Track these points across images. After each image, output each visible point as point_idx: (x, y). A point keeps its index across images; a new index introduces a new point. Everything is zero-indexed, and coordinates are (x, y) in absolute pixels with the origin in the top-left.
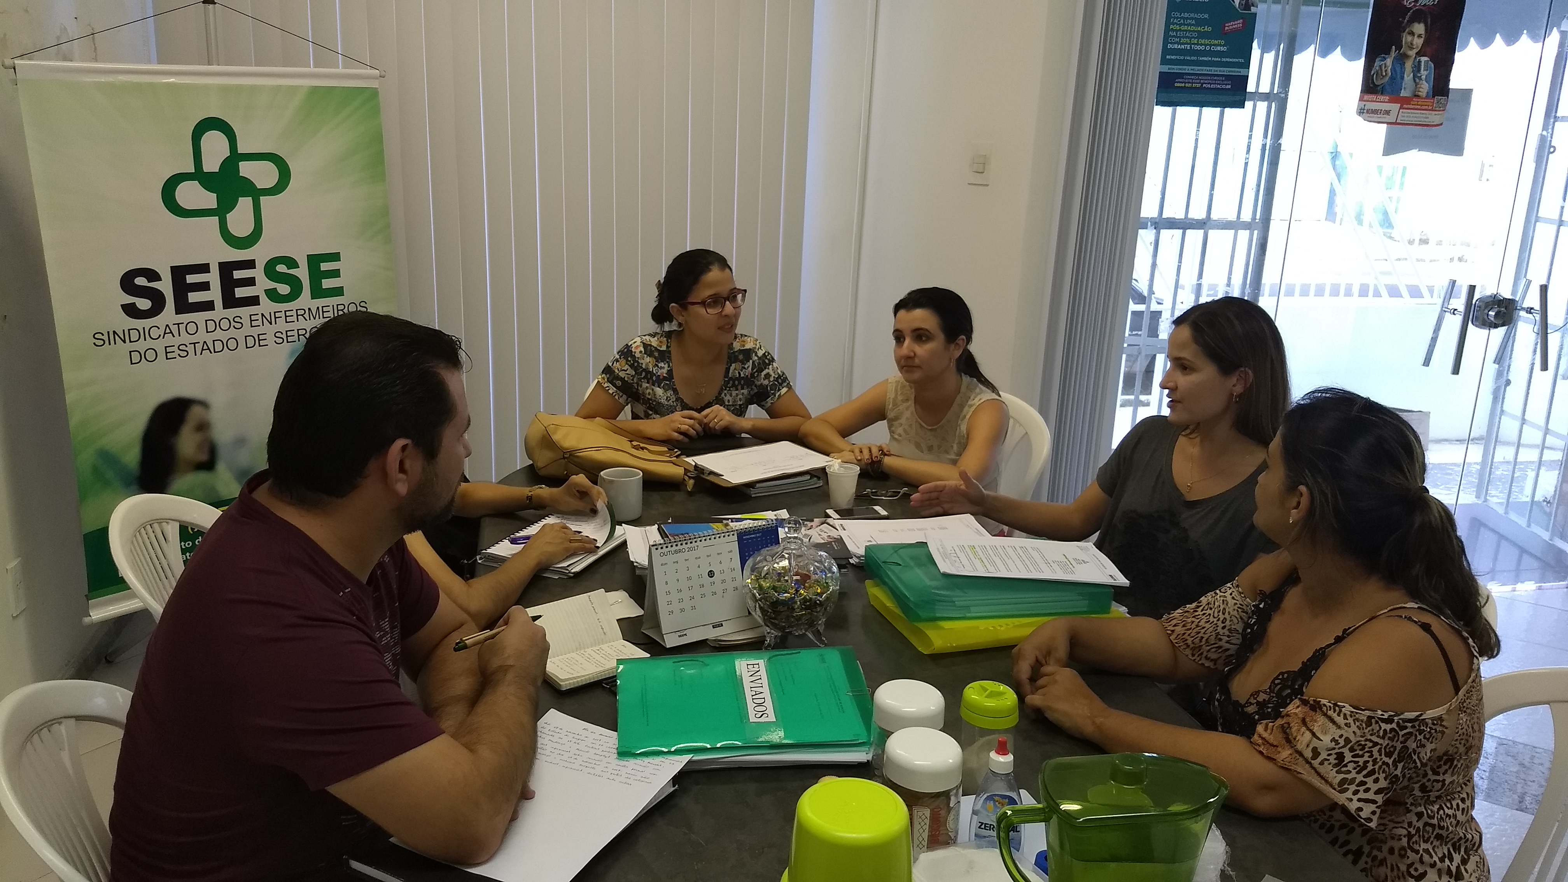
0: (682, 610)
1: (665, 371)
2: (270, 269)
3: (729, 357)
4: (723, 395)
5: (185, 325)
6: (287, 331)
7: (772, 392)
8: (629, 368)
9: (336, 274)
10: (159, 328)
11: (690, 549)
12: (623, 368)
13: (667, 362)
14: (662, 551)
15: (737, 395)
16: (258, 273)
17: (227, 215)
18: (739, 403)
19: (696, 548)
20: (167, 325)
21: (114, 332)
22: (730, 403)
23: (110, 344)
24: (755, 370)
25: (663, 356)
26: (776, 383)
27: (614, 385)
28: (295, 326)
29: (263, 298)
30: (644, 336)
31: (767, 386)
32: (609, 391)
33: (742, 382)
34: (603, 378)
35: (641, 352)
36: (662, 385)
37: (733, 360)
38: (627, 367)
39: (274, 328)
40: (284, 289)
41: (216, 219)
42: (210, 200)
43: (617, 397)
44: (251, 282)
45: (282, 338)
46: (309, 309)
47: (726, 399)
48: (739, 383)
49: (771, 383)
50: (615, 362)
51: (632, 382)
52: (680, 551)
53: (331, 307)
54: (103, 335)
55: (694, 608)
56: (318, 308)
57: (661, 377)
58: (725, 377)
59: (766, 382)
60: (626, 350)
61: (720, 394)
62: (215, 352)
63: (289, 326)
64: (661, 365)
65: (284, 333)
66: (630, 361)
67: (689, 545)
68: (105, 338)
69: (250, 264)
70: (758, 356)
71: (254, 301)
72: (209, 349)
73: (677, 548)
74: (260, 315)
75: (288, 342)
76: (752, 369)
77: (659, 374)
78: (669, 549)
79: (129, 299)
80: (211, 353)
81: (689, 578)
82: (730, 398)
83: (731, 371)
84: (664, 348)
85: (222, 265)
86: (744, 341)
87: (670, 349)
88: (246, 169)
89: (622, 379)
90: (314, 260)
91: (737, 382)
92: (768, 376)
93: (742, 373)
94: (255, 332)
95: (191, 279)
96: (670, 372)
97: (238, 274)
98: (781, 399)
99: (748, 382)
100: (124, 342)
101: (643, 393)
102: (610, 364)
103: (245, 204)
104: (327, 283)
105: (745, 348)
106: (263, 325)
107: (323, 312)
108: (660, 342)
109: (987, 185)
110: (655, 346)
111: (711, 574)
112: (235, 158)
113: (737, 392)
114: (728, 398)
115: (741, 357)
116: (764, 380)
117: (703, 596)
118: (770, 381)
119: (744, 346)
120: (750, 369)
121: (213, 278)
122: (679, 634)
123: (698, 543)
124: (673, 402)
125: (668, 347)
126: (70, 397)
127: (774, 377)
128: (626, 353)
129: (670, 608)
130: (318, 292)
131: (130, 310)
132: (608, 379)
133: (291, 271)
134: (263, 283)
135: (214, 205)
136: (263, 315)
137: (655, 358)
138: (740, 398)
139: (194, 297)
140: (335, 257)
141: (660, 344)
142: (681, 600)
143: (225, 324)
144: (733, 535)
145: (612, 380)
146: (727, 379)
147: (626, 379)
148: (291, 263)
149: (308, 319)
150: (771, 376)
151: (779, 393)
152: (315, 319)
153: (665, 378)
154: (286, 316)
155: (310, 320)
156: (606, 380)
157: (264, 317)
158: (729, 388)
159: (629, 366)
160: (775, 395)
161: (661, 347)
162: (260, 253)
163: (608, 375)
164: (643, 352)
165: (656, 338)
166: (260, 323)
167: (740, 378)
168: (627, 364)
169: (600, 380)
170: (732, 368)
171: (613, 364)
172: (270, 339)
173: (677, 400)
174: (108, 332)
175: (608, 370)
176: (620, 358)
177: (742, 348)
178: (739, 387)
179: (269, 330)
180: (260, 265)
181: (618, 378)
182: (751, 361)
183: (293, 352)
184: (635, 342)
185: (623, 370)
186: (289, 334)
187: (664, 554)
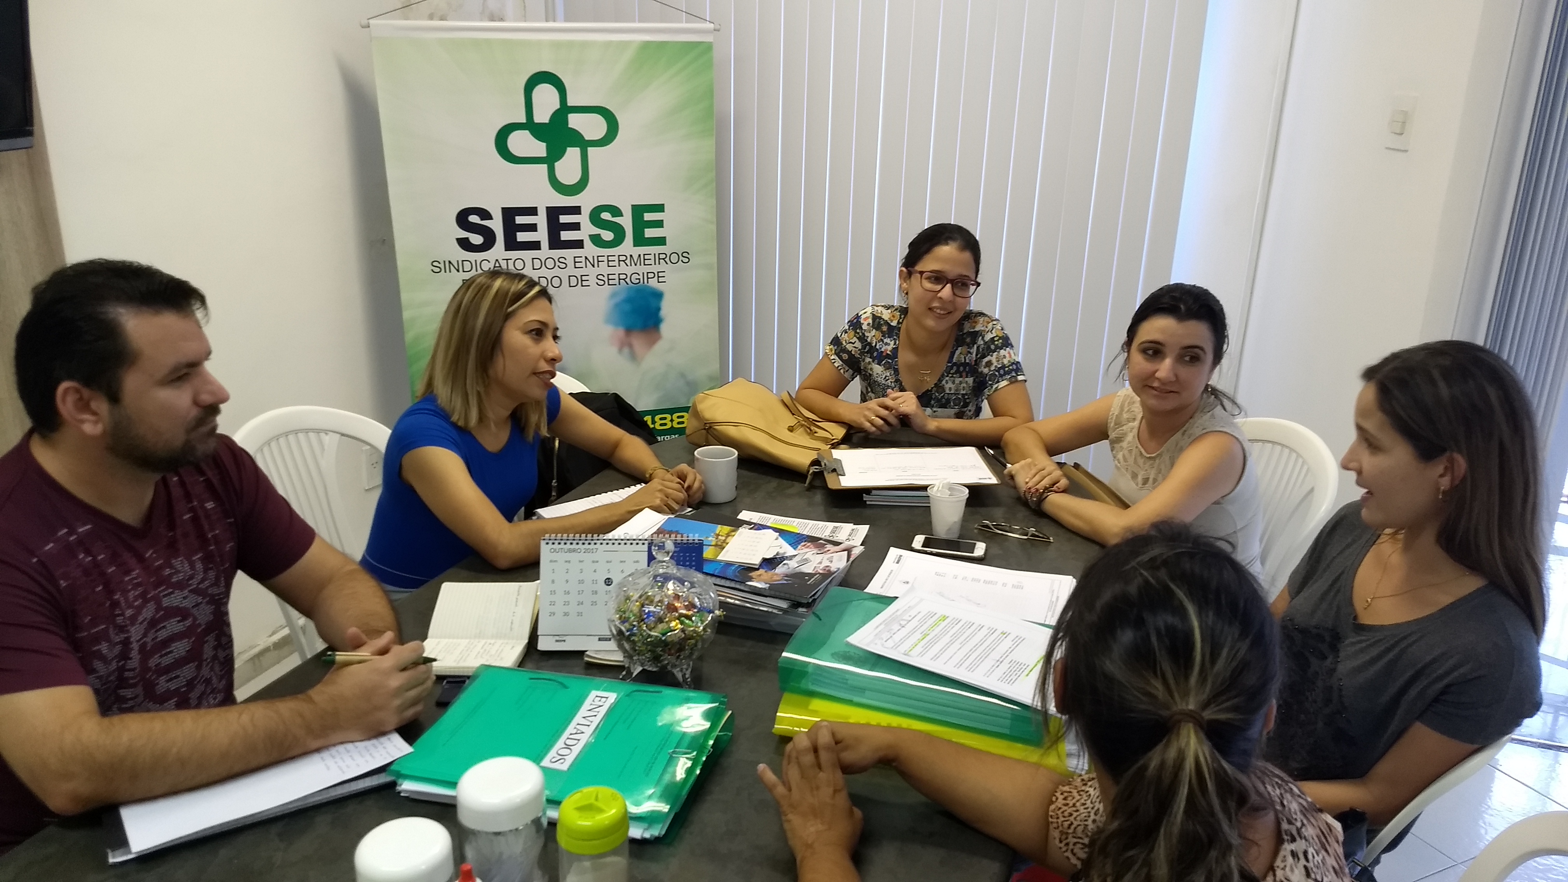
0: (566, 614)
1: (890, 348)
2: (595, 216)
3: (957, 340)
4: (944, 382)
5: (513, 261)
6: (608, 275)
7: (990, 383)
8: (857, 341)
9: (659, 224)
10: (489, 262)
11: (586, 551)
12: (851, 341)
13: (894, 339)
14: (553, 546)
16: (583, 219)
17: (556, 164)
18: (962, 392)
19: (595, 550)
20: (497, 260)
21: (450, 262)
22: (952, 392)
23: (445, 272)
25: (892, 331)
26: (997, 373)
27: (840, 358)
28: (617, 270)
29: (588, 243)
30: (877, 306)
31: (987, 374)
32: (835, 364)
33: (967, 369)
34: (831, 350)
35: (868, 324)
36: (883, 362)
38: (855, 339)
39: (597, 270)
40: (608, 236)
41: (545, 166)
42: (539, 149)
43: (842, 371)
44: (576, 227)
45: (604, 280)
46: (631, 256)
47: (947, 386)
48: (965, 369)
49: (991, 373)
50: (844, 333)
51: (859, 356)
52: (574, 551)
53: (653, 255)
54: (440, 263)
55: (580, 614)
56: (640, 255)
57: (884, 354)
58: (949, 362)
59: (986, 371)
60: (855, 321)
61: (940, 380)
63: (611, 270)
64: (887, 340)
65: (606, 276)
66: (858, 333)
67: (586, 546)
68: (442, 266)
69: (576, 210)
70: (984, 341)
71: (579, 244)
73: (572, 547)
74: (584, 258)
76: (977, 355)
77: (883, 350)
78: (562, 546)
79: (464, 234)
81: (581, 582)
82: (952, 386)
83: (956, 356)
84: (894, 323)
85: (549, 209)
86: (975, 322)
87: (900, 326)
88: (575, 121)
89: (849, 352)
90: (638, 211)
91: (961, 369)
92: (989, 364)
93: (967, 358)
94: (578, 273)
95: (520, 220)
96: (895, 350)
97: (564, 219)
98: (997, 393)
99: (973, 369)
100: (458, 271)
101: (865, 368)
102: (839, 335)
103: (573, 154)
104: (649, 233)
105: (975, 330)
106: (586, 267)
107: (644, 259)
108: (893, 316)
109: (1406, 151)
110: (886, 319)
111: (608, 582)
112: (564, 110)
113: (961, 379)
114: (950, 385)
115: (969, 340)
116: (985, 368)
117: (594, 603)
118: (990, 371)
119: (974, 327)
120: (974, 354)
121: (541, 220)
122: (557, 638)
123: (598, 546)
124: (891, 382)
125: (899, 323)
126: (406, 315)
127: (996, 366)
128: (855, 324)
129: (553, 609)
130: (640, 240)
131: (464, 244)
132: (835, 350)
133: (615, 219)
134: (587, 229)
135: (544, 154)
136: (586, 258)
137: (882, 332)
138: (964, 387)
139: (522, 237)
140: (660, 208)
141: (892, 318)
142: (566, 603)
143: (550, 263)
144: (643, 544)
145: (839, 353)
146: (950, 364)
147: (853, 353)
148: (616, 211)
149: (629, 264)
150: (992, 364)
151: (996, 385)
152: (636, 265)
153: (888, 356)
154: (608, 261)
155: (631, 265)
156: (834, 352)
157: (587, 260)
158: (953, 374)
159: (857, 338)
160: (992, 387)
161: (892, 321)
162: (586, 201)
163: (836, 347)
164: (871, 325)
165: (889, 311)
166: (583, 265)
167: (965, 364)
168: (855, 336)
169: (827, 351)
170: (958, 352)
171: (841, 335)
172: (592, 280)
173: (896, 381)
174: (445, 261)
175: (836, 341)
176: (849, 329)
177: (972, 330)
179: (592, 272)
180: (586, 211)
181: (844, 350)
182: (975, 346)
183: (613, 295)
184: (865, 313)
185: (851, 343)
186: (610, 277)
187: (555, 550)
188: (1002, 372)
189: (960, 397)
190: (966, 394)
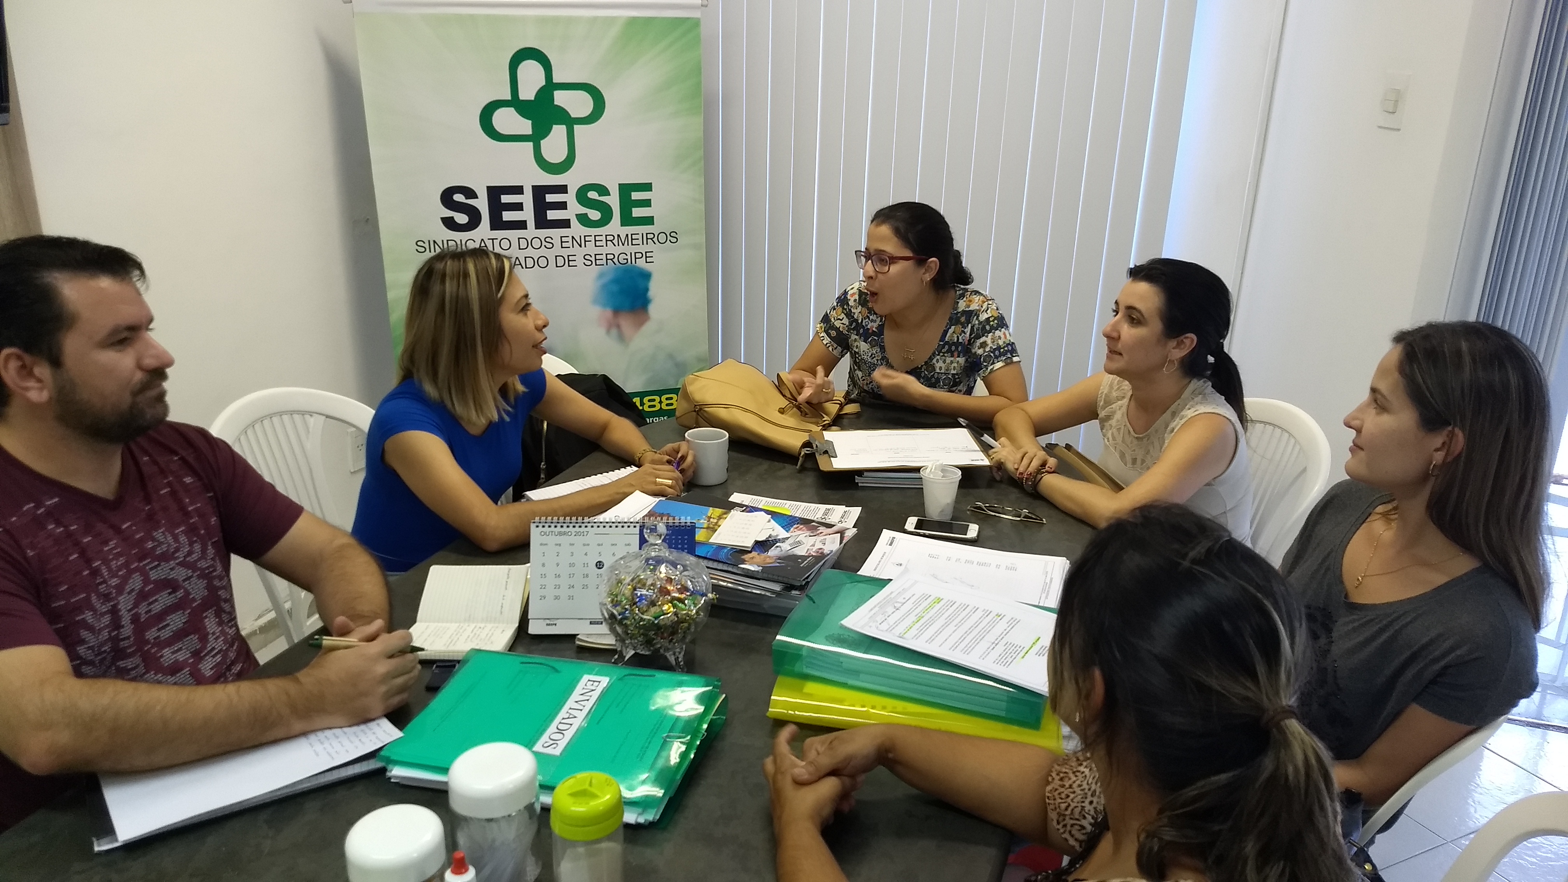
0: (557, 598)
1: (875, 325)
2: (582, 195)
3: (951, 319)
4: (934, 361)
5: (499, 241)
6: (595, 255)
7: (985, 364)
8: (845, 317)
9: (647, 203)
11: (577, 534)
12: (839, 317)
14: (543, 529)
15: (952, 362)
16: (570, 198)
17: (542, 142)
18: (953, 372)
19: (585, 533)
20: (482, 240)
21: (435, 242)
22: (943, 371)
24: (972, 336)
26: (992, 355)
27: (829, 335)
28: (604, 250)
29: (574, 222)
31: (981, 355)
32: (824, 341)
33: (960, 348)
34: (821, 328)
35: (855, 300)
36: (869, 339)
37: (953, 321)
38: (843, 315)
39: (583, 251)
40: (594, 215)
41: (530, 144)
42: (525, 126)
43: (830, 349)
44: (563, 206)
45: (591, 260)
46: (619, 236)
47: (938, 365)
48: (957, 348)
49: (986, 354)
50: (832, 310)
51: (846, 333)
52: (565, 533)
53: (641, 235)
54: (424, 243)
55: (571, 598)
56: (627, 235)
57: (870, 331)
58: (940, 341)
59: (980, 352)
60: (843, 297)
61: (931, 359)
62: (526, 268)
63: (598, 250)
64: (873, 317)
65: (593, 256)
66: (846, 310)
67: (577, 529)
68: (427, 246)
69: (563, 189)
70: (979, 321)
71: (565, 224)
72: (520, 264)
73: (562, 530)
74: (571, 238)
75: (596, 265)
76: (970, 335)
77: (869, 327)
78: (552, 529)
79: (449, 213)
80: (523, 268)
81: (572, 565)
82: (943, 365)
83: (948, 335)
85: (535, 188)
86: (970, 301)
88: (561, 98)
89: (837, 329)
90: (626, 189)
91: (953, 348)
92: (983, 345)
93: (960, 338)
94: (565, 253)
95: (505, 199)
96: (881, 327)
97: (550, 198)
98: (993, 374)
99: (966, 349)
101: (853, 345)
102: (828, 312)
103: (559, 131)
104: (637, 212)
105: (970, 309)
106: (573, 247)
107: (632, 239)
109: (1399, 130)
111: (600, 565)
112: (550, 87)
113: (952, 359)
114: (940, 364)
115: (963, 319)
116: (979, 348)
117: (585, 587)
118: (985, 351)
119: (969, 306)
120: (968, 334)
121: (527, 200)
122: (548, 622)
123: (589, 528)
124: (877, 360)
126: (391, 295)
127: (991, 347)
128: (843, 300)
129: (543, 592)
130: (627, 220)
131: (449, 223)
132: (825, 328)
133: (602, 199)
134: (574, 208)
135: (529, 131)
136: (573, 237)
138: (954, 367)
139: (508, 216)
140: (647, 187)
142: (557, 587)
143: (536, 243)
144: (635, 527)
145: (828, 330)
146: (941, 343)
147: (841, 329)
148: (603, 190)
149: (617, 244)
150: (988, 345)
151: (992, 367)
152: (623, 245)
153: (874, 333)
154: (595, 241)
156: (823, 329)
157: (574, 240)
158: (944, 353)
159: (845, 314)
160: (987, 369)
162: (573, 179)
163: (825, 325)
164: (858, 301)
166: (570, 244)
167: (957, 344)
168: (843, 312)
169: (817, 330)
170: (951, 331)
171: (830, 312)
172: (579, 261)
173: (882, 359)
174: (429, 241)
175: (825, 319)
176: (837, 306)
177: (967, 309)
178: (956, 354)
179: (579, 252)
180: (572, 190)
181: (833, 327)
182: (970, 325)
183: (601, 276)
184: (851, 289)
185: (839, 319)
186: (598, 257)
187: (545, 533)
188: (997, 353)
189: (950, 376)
190: (957, 374)
